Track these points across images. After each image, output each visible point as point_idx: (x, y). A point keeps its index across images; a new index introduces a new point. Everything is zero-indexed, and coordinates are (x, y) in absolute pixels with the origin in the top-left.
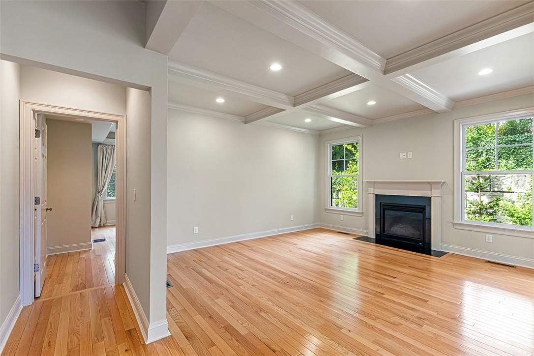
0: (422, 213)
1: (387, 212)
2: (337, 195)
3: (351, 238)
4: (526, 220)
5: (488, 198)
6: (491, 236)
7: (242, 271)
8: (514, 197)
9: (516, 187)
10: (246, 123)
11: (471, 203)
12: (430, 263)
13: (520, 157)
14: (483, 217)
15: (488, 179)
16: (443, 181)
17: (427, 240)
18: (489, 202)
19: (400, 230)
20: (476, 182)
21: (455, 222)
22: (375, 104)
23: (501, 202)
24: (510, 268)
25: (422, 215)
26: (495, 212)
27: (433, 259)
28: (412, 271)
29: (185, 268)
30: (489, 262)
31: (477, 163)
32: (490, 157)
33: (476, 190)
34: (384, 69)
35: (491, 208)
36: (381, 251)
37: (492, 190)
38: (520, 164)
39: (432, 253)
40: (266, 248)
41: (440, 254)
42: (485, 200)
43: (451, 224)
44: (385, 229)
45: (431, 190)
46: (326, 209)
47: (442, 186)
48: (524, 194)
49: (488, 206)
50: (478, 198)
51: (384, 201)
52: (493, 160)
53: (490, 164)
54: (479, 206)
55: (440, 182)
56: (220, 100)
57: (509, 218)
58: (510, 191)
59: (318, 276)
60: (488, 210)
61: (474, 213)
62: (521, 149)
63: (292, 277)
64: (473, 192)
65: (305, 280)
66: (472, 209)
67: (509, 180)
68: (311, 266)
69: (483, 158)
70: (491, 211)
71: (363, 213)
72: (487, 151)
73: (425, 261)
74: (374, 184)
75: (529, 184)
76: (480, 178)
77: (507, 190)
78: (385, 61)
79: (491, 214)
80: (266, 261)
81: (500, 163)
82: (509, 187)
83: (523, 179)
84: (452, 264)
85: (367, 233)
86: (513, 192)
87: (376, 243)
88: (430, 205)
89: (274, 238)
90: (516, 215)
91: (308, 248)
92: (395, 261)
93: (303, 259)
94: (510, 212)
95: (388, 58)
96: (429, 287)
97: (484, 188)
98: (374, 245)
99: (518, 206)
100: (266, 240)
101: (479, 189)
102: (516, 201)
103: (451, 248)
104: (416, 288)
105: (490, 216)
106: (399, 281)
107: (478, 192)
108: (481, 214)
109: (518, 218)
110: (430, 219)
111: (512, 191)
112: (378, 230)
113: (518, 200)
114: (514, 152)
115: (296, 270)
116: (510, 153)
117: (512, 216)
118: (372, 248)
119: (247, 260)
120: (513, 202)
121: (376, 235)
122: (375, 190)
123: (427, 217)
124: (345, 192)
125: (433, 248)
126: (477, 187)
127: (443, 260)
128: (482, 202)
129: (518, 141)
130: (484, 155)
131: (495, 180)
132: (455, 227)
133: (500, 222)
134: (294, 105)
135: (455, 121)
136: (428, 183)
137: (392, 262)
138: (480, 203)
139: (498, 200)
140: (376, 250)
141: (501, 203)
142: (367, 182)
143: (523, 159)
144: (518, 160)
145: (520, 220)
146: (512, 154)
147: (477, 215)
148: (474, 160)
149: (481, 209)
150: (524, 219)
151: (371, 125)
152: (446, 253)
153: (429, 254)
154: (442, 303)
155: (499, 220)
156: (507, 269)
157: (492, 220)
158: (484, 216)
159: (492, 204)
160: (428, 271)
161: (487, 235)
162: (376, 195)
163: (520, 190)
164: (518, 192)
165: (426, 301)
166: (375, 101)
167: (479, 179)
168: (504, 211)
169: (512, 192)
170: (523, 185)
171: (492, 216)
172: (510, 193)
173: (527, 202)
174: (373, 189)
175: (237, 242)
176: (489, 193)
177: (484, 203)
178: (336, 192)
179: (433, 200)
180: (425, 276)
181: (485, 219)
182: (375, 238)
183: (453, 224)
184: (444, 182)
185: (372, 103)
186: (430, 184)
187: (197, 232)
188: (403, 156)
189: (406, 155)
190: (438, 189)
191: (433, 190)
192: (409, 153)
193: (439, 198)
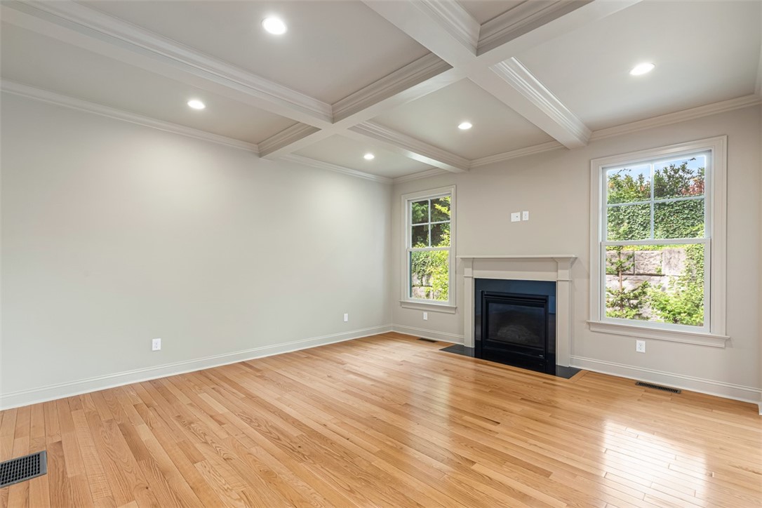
0: (543, 307)
1: (493, 307)
2: (428, 280)
3: (436, 349)
4: (682, 315)
5: (631, 283)
6: (643, 342)
7: (220, 423)
8: (665, 282)
9: (667, 269)
10: (261, 155)
11: (610, 291)
12: (554, 390)
13: (670, 227)
14: (624, 312)
15: (631, 257)
16: (574, 256)
17: (550, 348)
18: (632, 289)
19: (511, 333)
20: (615, 261)
21: (591, 321)
22: (472, 128)
23: (649, 289)
24: (673, 394)
25: (543, 309)
26: (641, 304)
27: (559, 382)
28: (527, 408)
29: (105, 424)
30: (641, 384)
31: (618, 233)
32: (633, 226)
33: (616, 273)
34: (476, 45)
35: (636, 297)
36: (481, 371)
37: (636, 272)
38: (670, 236)
39: (558, 370)
40: (290, 374)
41: (570, 372)
42: (628, 285)
43: (585, 324)
44: (490, 333)
45: (557, 271)
46: (402, 303)
47: (573, 263)
48: (677, 278)
49: (632, 294)
50: (618, 284)
51: (488, 289)
52: (637, 231)
53: (633, 236)
54: (620, 296)
55: (570, 258)
56: (196, 104)
57: (659, 312)
58: (659, 275)
59: (362, 427)
60: (631, 301)
61: (613, 305)
62: (672, 216)
63: (313, 434)
64: (612, 276)
65: (335, 437)
66: (611, 300)
67: (658, 258)
68: (356, 406)
69: (625, 227)
70: (635, 302)
71: (456, 308)
72: (629, 218)
73: (548, 386)
74: (473, 262)
75: (683, 263)
76: (621, 255)
77: (656, 273)
78: (478, 28)
79: (635, 307)
80: (278, 399)
81: (645, 235)
82: (659, 268)
83: (677, 256)
84: (587, 390)
85: (462, 340)
86: (664, 275)
87: (475, 357)
88: (554, 295)
89: (310, 354)
90: (669, 308)
91: (363, 370)
92: (500, 389)
93: (347, 392)
94: (661, 303)
95: (483, 21)
96: (551, 439)
97: (627, 269)
98: (471, 361)
99: (670, 294)
100: (298, 357)
101: (620, 271)
102: (667, 287)
103: (585, 362)
104: (531, 444)
105: (634, 309)
106: (505, 431)
107: (618, 275)
108: (622, 306)
109: (670, 312)
110: (554, 315)
111: (663, 273)
112: (479, 333)
113: (670, 286)
114: (663, 219)
115: (326, 417)
116: (658, 221)
117: (663, 309)
118: (469, 365)
119: (242, 399)
120: (664, 289)
121: (476, 342)
122: (474, 271)
123: (550, 312)
124: (438, 276)
125: (559, 362)
126: (617, 268)
127: (573, 384)
128: (623, 289)
129: (668, 205)
130: (626, 224)
131: (641, 258)
132: (592, 329)
133: (648, 318)
134: (334, 120)
135: (592, 161)
136: (552, 259)
137: (496, 390)
138: (621, 291)
139: (644, 286)
140: (475, 370)
141: (649, 291)
142: (462, 258)
143: (675, 230)
144: (668, 231)
145: (674, 315)
146: (660, 222)
147: (618, 308)
148: (613, 231)
149: (622, 300)
150: (680, 313)
151: (469, 169)
152: (578, 370)
153: (554, 373)
154: (575, 476)
155: (644, 315)
156: (668, 396)
157: (637, 314)
158: (627, 309)
159: (636, 292)
160: (549, 405)
161: (638, 342)
162: (476, 279)
163: (673, 272)
164: (670, 275)
165: (548, 474)
166: (471, 123)
167: (620, 257)
168: (653, 302)
169: (661, 276)
170: (676, 266)
171: (637, 309)
172: (659, 277)
173: (682, 289)
174: (471, 269)
175: (243, 363)
176: (632, 277)
177: (626, 291)
178: (426, 276)
179: (560, 287)
180: (546, 416)
181: (628, 313)
182: (473, 347)
183: (589, 323)
184: (576, 258)
185: (465, 126)
186: (555, 262)
187: (159, 348)
188: (515, 217)
189: (519, 216)
190: (567, 269)
191: (559, 271)
192: (524, 212)
193: (568, 283)
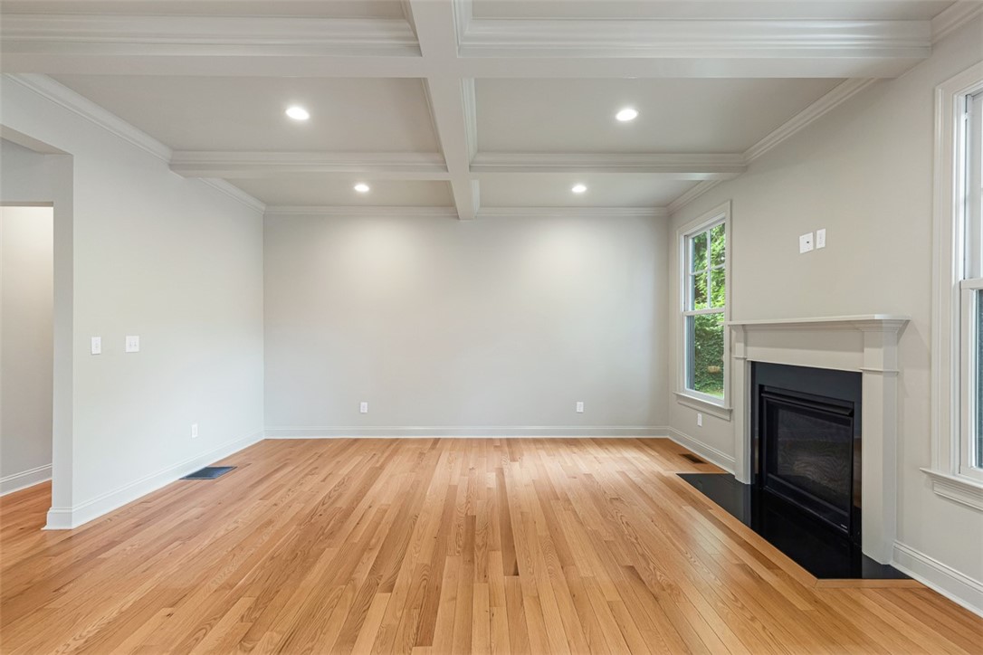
21: (933, 471)
25: (849, 429)
39: (864, 565)
43: (924, 477)
45: (862, 350)
47: (898, 333)
51: (770, 382)
71: (731, 411)
74: (745, 332)
88: (860, 401)
121: (753, 475)
122: (749, 348)
125: (866, 549)
132: (937, 489)
135: (938, 90)
136: (851, 324)
151: (745, 168)
162: (753, 363)
174: (742, 345)
179: (867, 384)
182: (750, 483)
183: (931, 476)
184: (908, 322)
186: (860, 331)
187: (366, 411)
188: (805, 244)
189: (811, 240)
190: (880, 347)
191: (865, 350)
192: (818, 232)
193: (880, 377)
